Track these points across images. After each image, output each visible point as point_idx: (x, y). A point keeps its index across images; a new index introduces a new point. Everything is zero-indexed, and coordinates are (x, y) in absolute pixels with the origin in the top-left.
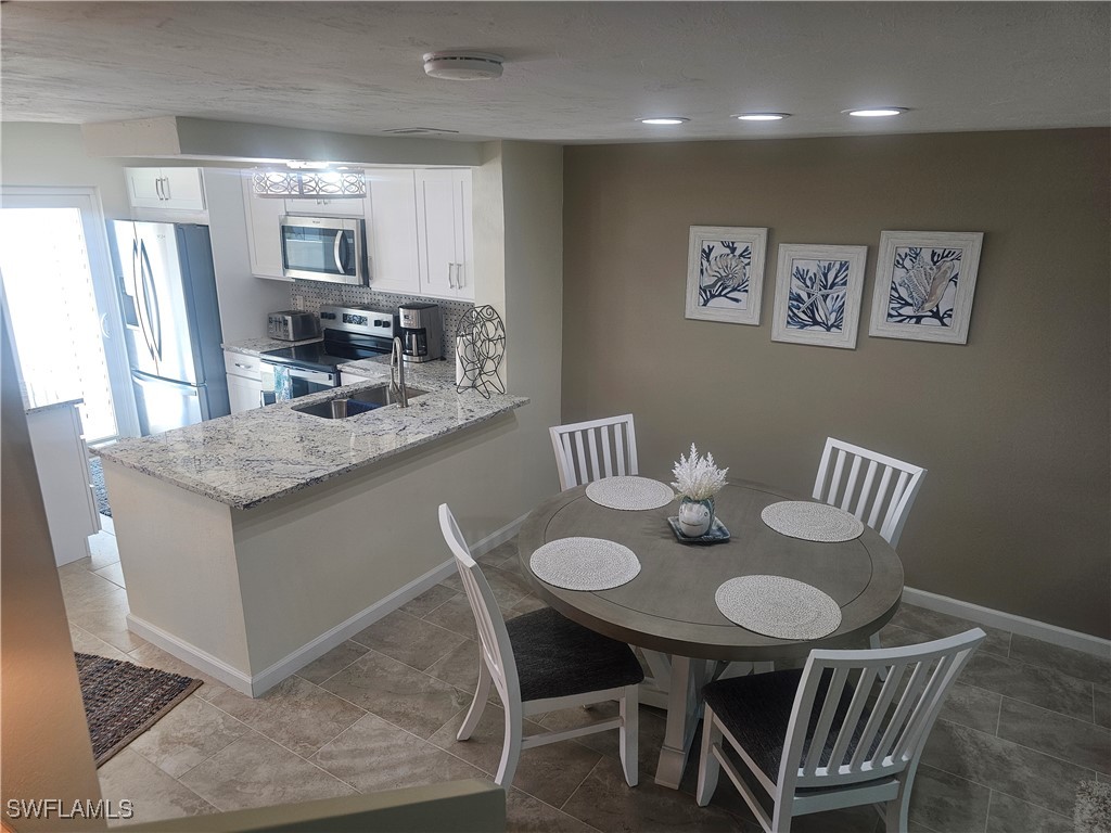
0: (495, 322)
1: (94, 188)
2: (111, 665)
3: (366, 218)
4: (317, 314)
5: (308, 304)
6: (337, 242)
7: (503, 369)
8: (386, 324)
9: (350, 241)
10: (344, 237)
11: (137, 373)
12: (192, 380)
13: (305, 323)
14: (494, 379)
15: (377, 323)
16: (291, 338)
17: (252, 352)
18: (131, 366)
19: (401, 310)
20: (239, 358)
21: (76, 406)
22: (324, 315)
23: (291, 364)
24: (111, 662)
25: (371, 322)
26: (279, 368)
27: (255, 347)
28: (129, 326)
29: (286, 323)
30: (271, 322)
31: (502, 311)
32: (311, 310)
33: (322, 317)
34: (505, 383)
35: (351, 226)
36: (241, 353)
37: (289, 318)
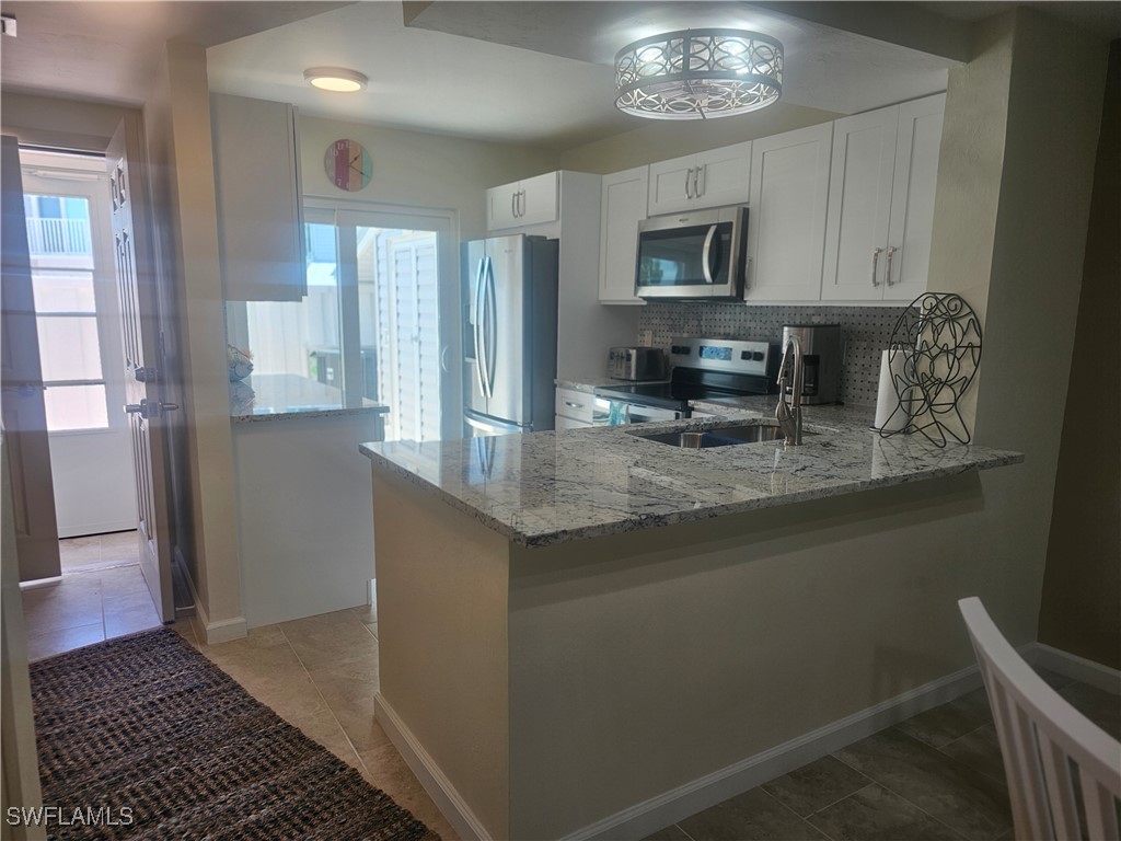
0: (964, 322)
1: (454, 210)
2: (332, 768)
3: (750, 206)
4: (667, 349)
5: (658, 339)
6: (707, 244)
7: (971, 402)
8: (758, 357)
9: (725, 237)
10: (717, 235)
11: (470, 412)
12: (520, 420)
13: (651, 361)
14: (952, 421)
15: (746, 356)
16: (633, 376)
17: (586, 387)
18: (465, 404)
19: (786, 329)
20: (572, 395)
21: (381, 415)
22: (676, 350)
23: (630, 401)
24: (335, 762)
25: (737, 355)
26: (616, 403)
27: (590, 383)
28: (467, 360)
29: (629, 357)
30: (612, 358)
31: (980, 303)
32: (660, 346)
33: (673, 352)
34: (971, 425)
35: (731, 216)
36: (574, 389)
37: (633, 353)
